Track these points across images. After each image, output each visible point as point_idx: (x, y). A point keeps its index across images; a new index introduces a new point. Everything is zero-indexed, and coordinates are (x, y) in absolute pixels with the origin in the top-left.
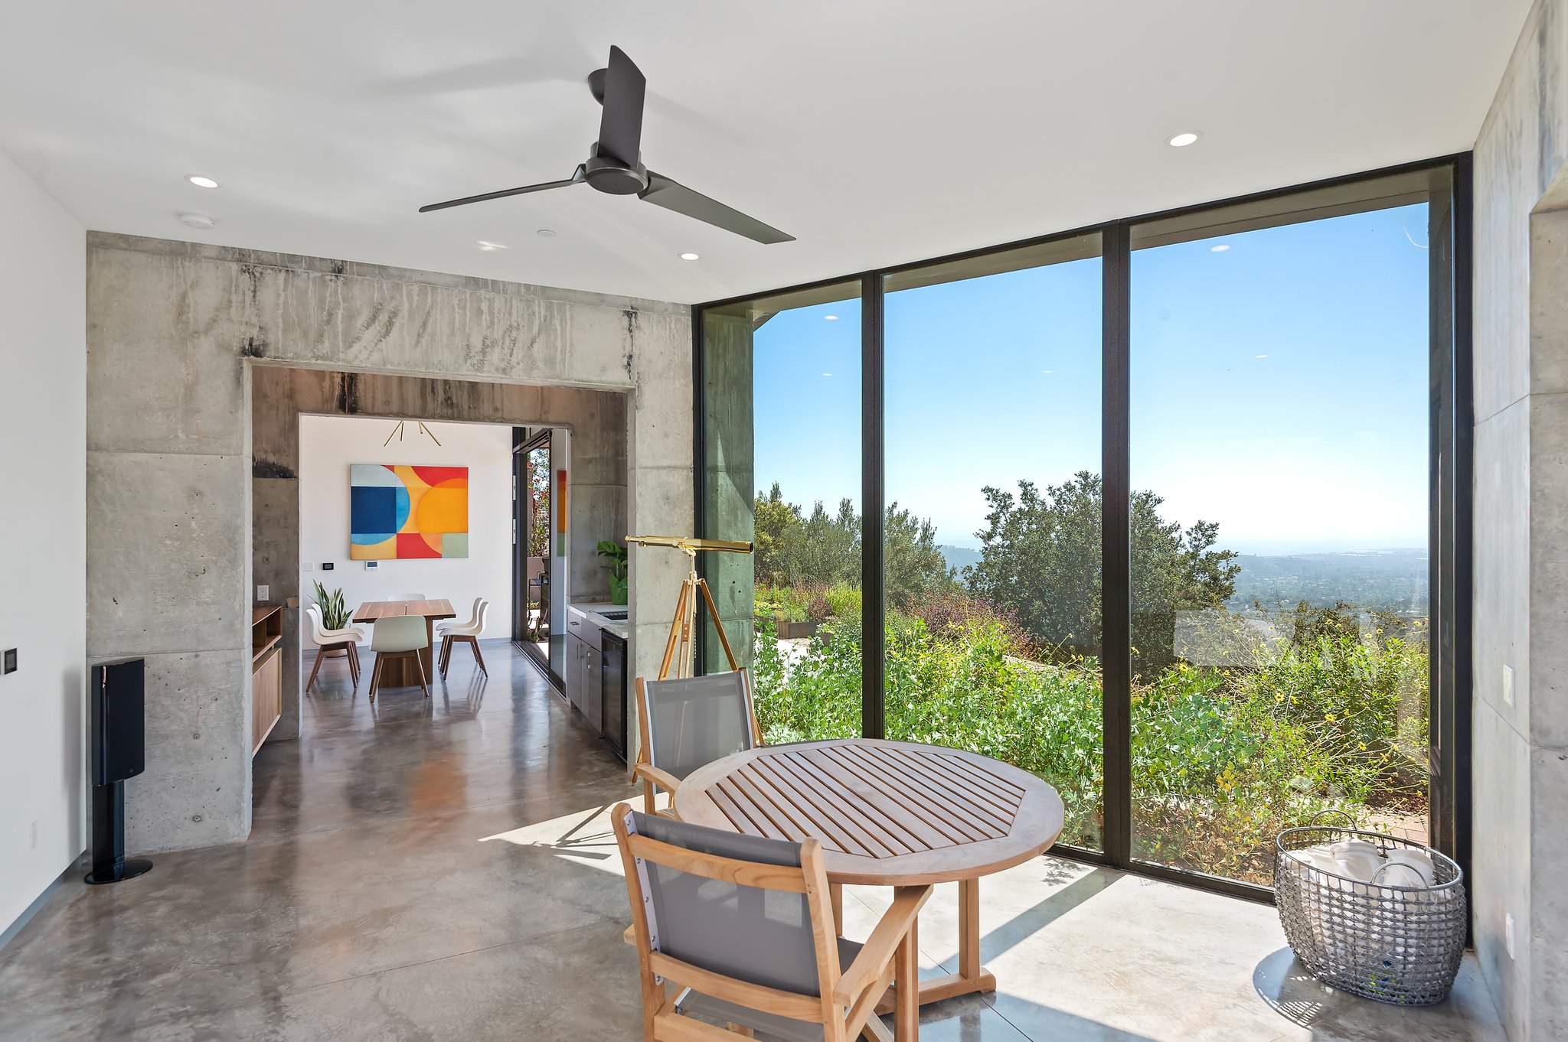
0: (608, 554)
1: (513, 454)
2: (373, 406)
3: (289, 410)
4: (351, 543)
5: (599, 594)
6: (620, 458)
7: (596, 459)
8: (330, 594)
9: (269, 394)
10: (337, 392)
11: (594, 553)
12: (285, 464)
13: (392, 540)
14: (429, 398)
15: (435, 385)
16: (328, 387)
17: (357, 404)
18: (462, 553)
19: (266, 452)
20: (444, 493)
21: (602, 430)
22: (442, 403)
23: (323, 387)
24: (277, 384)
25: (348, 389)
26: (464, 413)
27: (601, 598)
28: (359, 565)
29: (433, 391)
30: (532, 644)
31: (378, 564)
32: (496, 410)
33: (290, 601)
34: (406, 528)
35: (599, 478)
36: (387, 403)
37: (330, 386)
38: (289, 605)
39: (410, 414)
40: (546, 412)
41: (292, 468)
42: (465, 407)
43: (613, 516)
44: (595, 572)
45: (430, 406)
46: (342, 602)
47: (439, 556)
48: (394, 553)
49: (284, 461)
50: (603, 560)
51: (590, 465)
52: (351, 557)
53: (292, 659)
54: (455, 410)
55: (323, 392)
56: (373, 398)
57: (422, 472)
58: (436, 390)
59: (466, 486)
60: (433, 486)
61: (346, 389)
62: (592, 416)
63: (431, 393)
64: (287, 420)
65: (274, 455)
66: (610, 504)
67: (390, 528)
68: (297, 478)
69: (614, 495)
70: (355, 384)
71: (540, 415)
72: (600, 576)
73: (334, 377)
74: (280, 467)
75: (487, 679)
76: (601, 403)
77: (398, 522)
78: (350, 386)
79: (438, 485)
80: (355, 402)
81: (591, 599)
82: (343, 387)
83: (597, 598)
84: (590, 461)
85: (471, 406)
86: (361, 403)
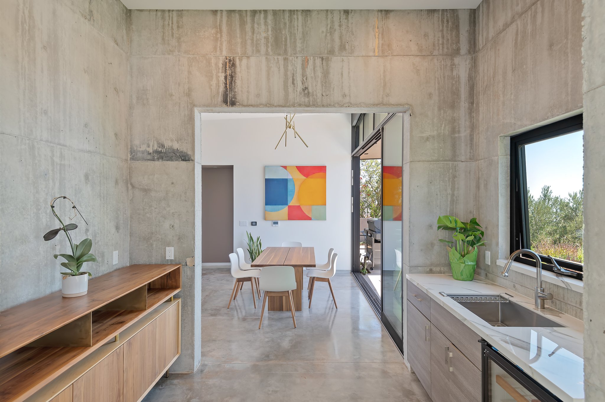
0: (446, 228)
1: (352, 157)
2: (248, 99)
3: (188, 107)
4: (265, 211)
5: (437, 265)
6: (457, 135)
7: (433, 137)
8: (255, 239)
9: (174, 94)
10: (222, 89)
11: (431, 226)
12: (185, 150)
13: (285, 210)
14: (290, 90)
15: (295, 78)
16: (215, 85)
17: (236, 98)
18: (323, 217)
19: (172, 140)
20: (313, 181)
21: (440, 108)
22: (300, 93)
23: (211, 85)
24: (179, 85)
25: (229, 85)
26: (318, 100)
27: (438, 269)
28: (270, 223)
29: (293, 83)
30: (362, 275)
31: (279, 223)
32: (344, 96)
33: (188, 260)
34: (293, 202)
35: (436, 155)
36: (258, 96)
37: (216, 84)
38: (188, 264)
39: (275, 104)
40: (388, 95)
41: (189, 153)
42: (319, 95)
43: (449, 191)
44: (432, 245)
45: (291, 96)
46: (260, 244)
47: (309, 219)
48: (287, 217)
49: (184, 148)
50: (443, 234)
51: (428, 143)
52: (265, 219)
53: (189, 308)
54: (311, 98)
55: (211, 89)
56: (248, 92)
57: (301, 169)
58: (295, 82)
59: (325, 177)
60: (307, 177)
61: (228, 86)
62: (430, 95)
63: (292, 85)
64: (186, 114)
65: (178, 142)
66: (447, 179)
67: (285, 203)
68: (193, 160)
69: (451, 171)
70: (235, 81)
71: (383, 98)
72: (436, 248)
73: (219, 77)
74: (182, 152)
75: (336, 311)
76: (439, 83)
77: (289, 198)
78: (231, 83)
79: (310, 177)
80: (234, 97)
81: (428, 270)
82: (226, 84)
83: (434, 269)
84: (427, 139)
85: (324, 94)
86: (239, 98)
